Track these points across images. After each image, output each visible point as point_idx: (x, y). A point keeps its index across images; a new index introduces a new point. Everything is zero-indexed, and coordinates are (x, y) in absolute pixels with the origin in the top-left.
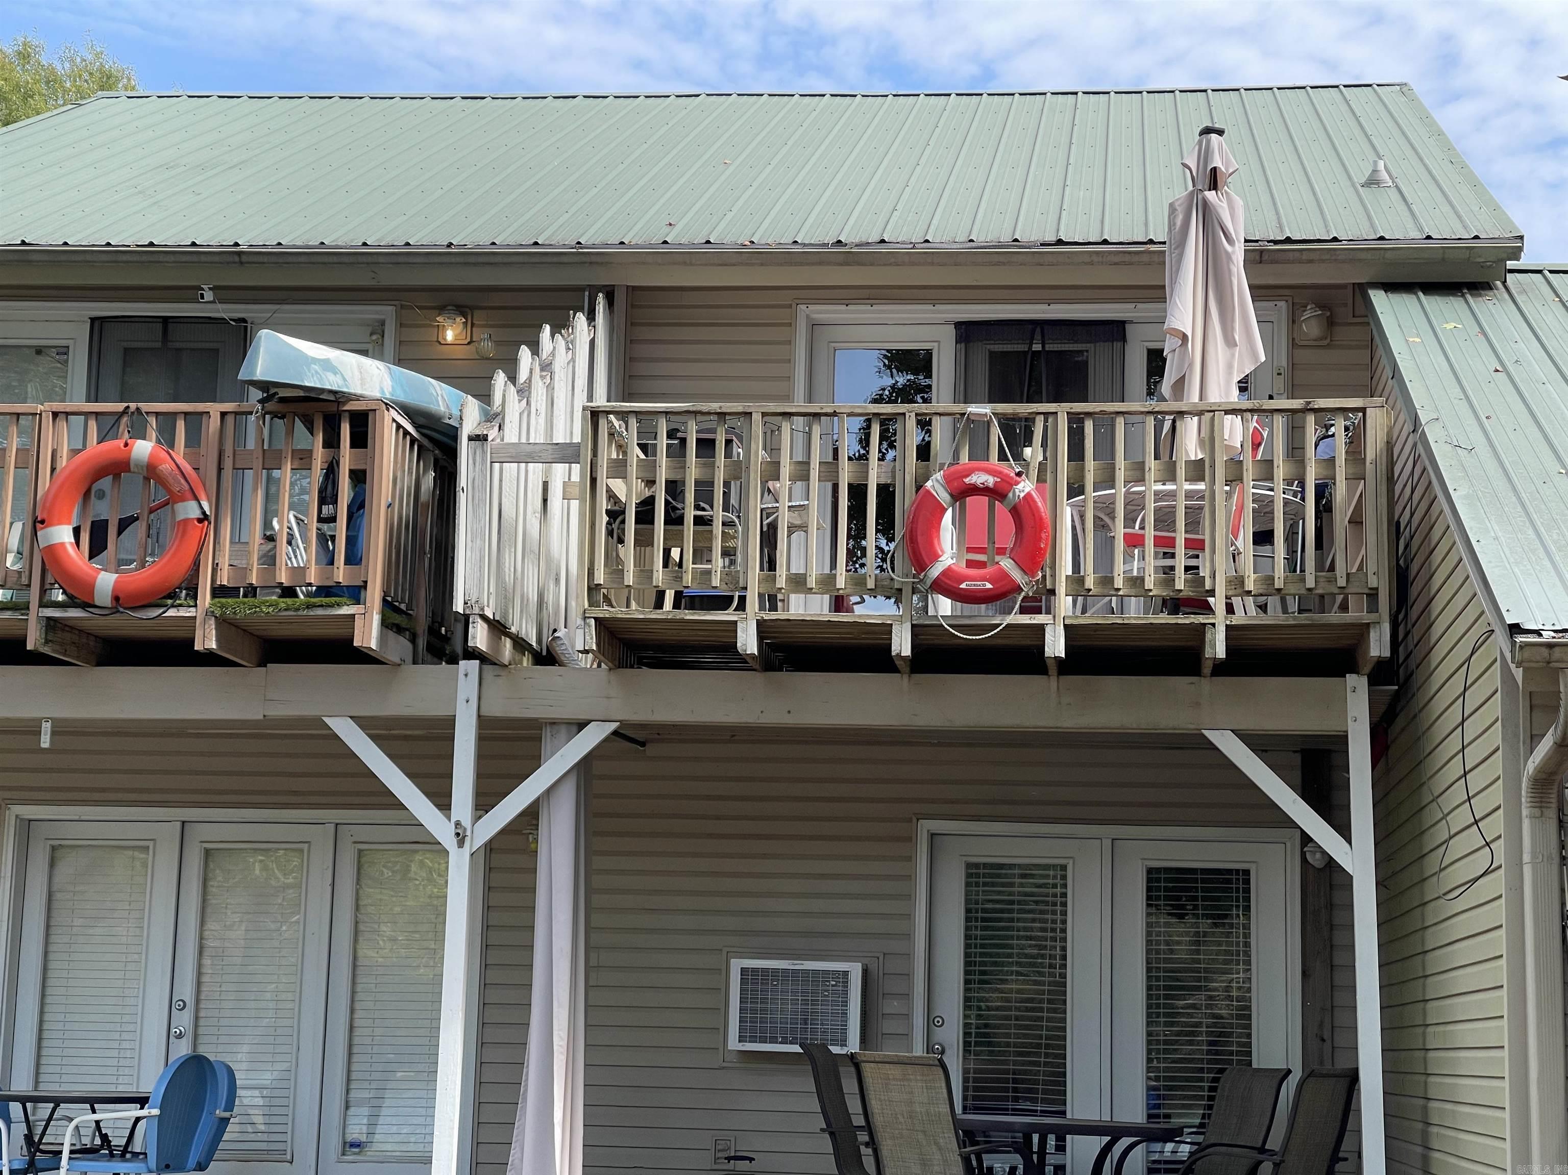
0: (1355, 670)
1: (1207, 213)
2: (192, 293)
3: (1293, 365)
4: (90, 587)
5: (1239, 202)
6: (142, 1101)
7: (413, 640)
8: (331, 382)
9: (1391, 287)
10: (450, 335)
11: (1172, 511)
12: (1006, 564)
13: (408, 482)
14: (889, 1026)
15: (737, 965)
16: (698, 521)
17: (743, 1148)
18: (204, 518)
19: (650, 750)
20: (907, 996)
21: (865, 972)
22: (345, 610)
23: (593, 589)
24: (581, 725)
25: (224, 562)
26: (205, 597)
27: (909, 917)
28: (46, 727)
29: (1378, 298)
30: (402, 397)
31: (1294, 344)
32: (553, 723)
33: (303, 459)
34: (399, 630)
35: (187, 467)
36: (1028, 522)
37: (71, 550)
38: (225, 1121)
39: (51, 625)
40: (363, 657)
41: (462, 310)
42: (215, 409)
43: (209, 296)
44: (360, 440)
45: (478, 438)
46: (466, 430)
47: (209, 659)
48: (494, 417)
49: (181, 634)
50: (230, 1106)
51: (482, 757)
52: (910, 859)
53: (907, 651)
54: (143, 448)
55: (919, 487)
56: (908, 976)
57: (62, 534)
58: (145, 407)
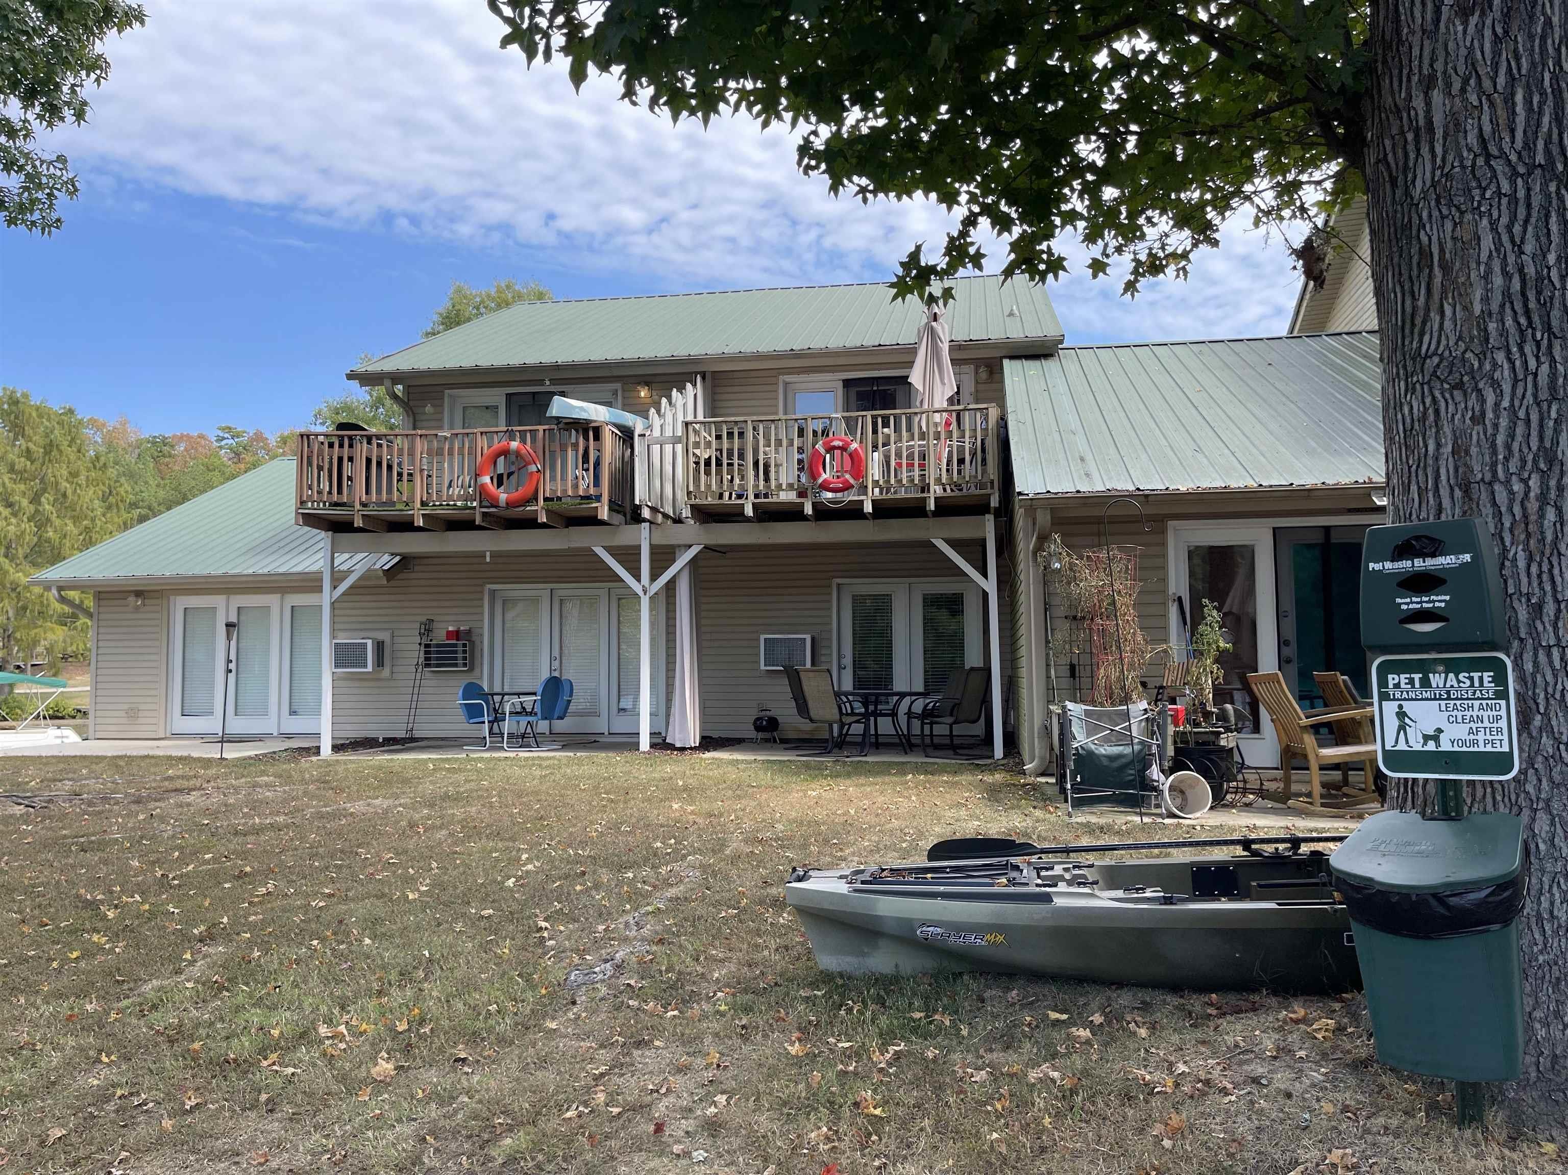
0: (989, 513)
1: (932, 331)
2: (541, 382)
3: (977, 391)
4: (497, 500)
5: (946, 326)
6: (535, 694)
7: (625, 515)
8: (584, 416)
9: (1012, 358)
10: (642, 394)
11: (913, 453)
12: (848, 476)
13: (618, 453)
14: (823, 659)
15: (763, 637)
16: (728, 464)
17: (769, 707)
18: (539, 471)
19: (728, 555)
20: (830, 647)
21: (813, 639)
22: (594, 505)
23: (689, 493)
24: (690, 546)
25: (548, 489)
26: (541, 502)
27: (830, 617)
28: (488, 554)
29: (1006, 362)
30: (613, 421)
31: (977, 382)
32: (679, 546)
33: (575, 446)
34: (618, 512)
35: (531, 451)
36: (856, 459)
37: (490, 485)
38: (569, 702)
39: (484, 515)
40: (602, 523)
41: (647, 384)
42: (541, 428)
43: (548, 383)
44: (597, 438)
45: (642, 435)
46: (637, 432)
47: (544, 526)
48: (650, 427)
49: (533, 516)
50: (571, 695)
51: (652, 561)
52: (830, 594)
53: (810, 513)
54: (514, 445)
55: (814, 447)
56: (830, 639)
57: (486, 479)
58: (514, 428)
